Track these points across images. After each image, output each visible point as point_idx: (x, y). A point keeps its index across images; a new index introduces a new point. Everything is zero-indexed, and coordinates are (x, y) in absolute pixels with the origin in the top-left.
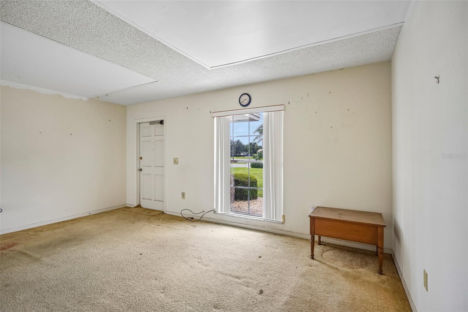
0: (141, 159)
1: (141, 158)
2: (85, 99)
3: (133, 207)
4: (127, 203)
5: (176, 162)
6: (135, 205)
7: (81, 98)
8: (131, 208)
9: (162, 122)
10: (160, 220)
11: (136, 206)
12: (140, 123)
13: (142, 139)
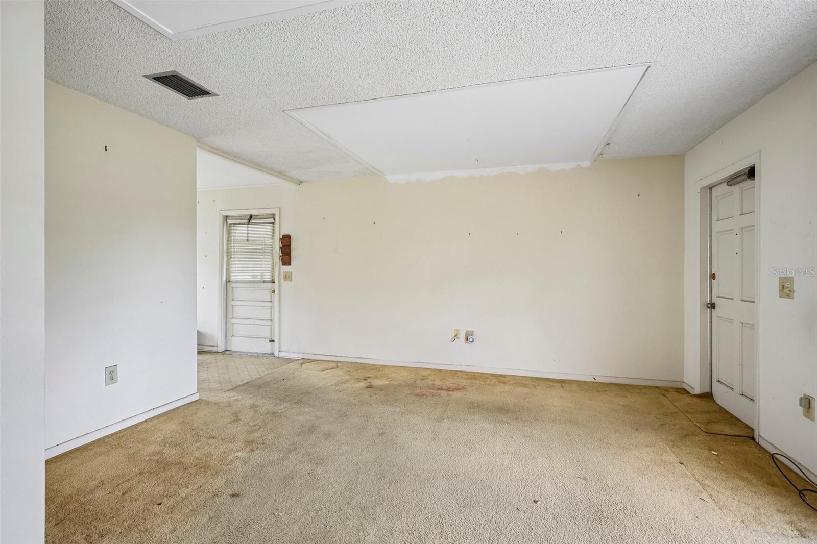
0: (714, 278)
1: (713, 276)
2: (587, 164)
3: (692, 393)
4: (685, 381)
5: (786, 289)
6: (697, 391)
7: (578, 165)
8: (689, 393)
9: (751, 173)
10: (710, 450)
11: (699, 393)
12: (711, 189)
13: (717, 226)
